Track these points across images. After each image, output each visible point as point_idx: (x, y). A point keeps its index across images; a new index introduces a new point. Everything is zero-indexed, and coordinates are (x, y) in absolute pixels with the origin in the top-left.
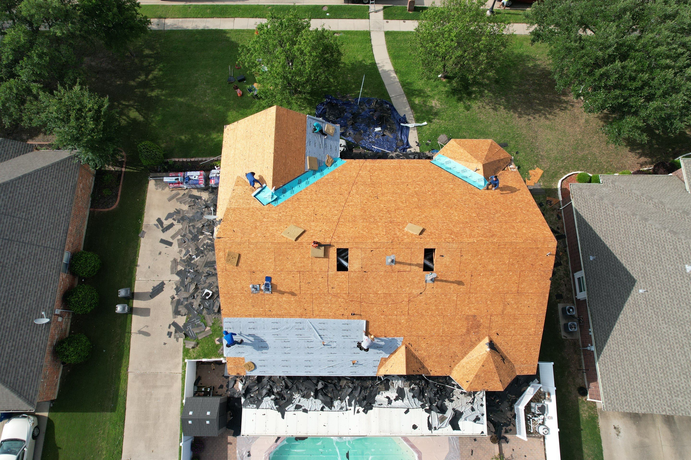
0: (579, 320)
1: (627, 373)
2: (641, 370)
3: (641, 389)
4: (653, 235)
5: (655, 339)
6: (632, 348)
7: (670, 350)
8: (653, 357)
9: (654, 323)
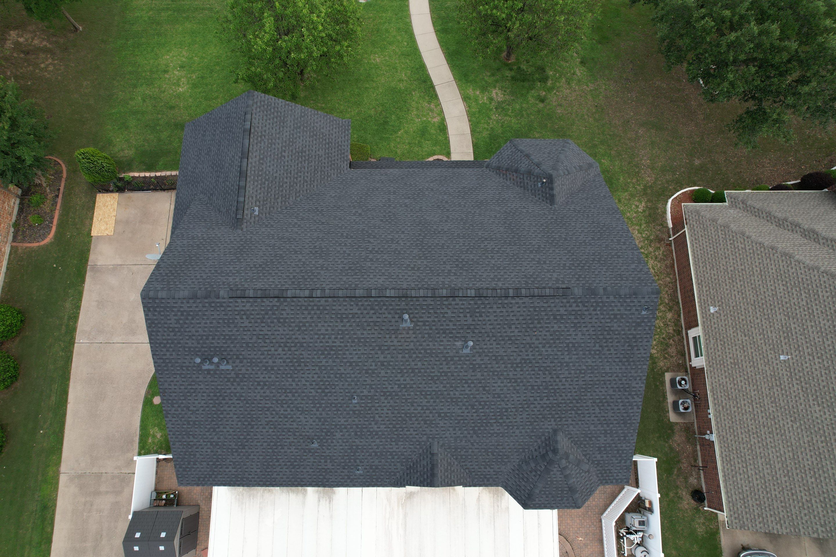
0: (695, 396)
1: (762, 475)
2: (781, 471)
3: (782, 499)
4: (800, 276)
5: (803, 427)
6: (769, 440)
7: (824, 444)
8: (799, 453)
9: (801, 404)
